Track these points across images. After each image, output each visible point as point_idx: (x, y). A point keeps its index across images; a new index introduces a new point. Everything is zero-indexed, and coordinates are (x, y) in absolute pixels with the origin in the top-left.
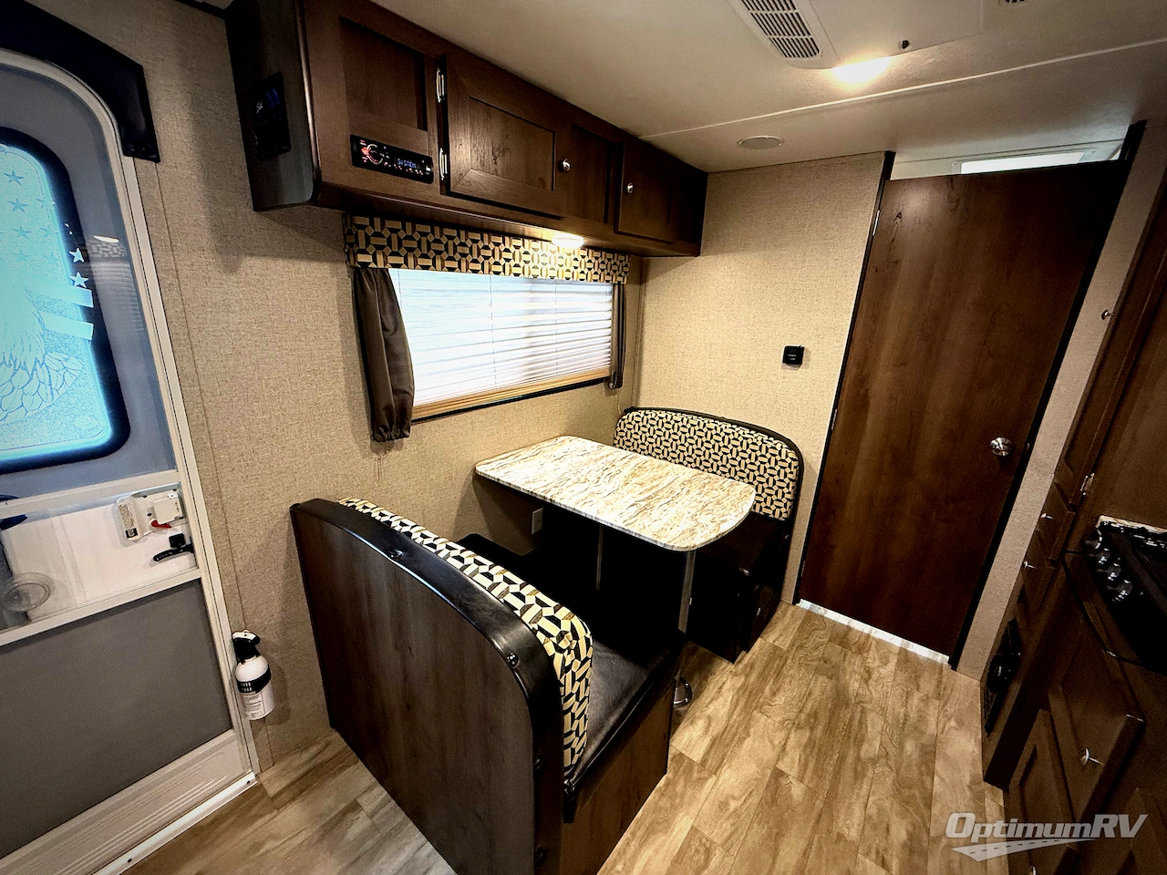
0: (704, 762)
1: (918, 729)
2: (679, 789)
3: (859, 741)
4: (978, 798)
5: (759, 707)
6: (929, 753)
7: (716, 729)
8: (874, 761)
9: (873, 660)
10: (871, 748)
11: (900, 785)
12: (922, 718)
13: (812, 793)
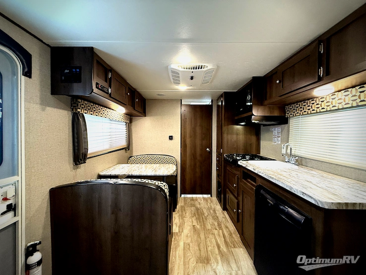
0: (179, 231)
1: (211, 208)
2: (177, 238)
3: (204, 214)
4: (223, 213)
5: (184, 217)
6: (214, 211)
7: (178, 225)
8: (207, 216)
9: (199, 201)
10: (206, 214)
11: (213, 217)
12: (211, 206)
13: (201, 226)
